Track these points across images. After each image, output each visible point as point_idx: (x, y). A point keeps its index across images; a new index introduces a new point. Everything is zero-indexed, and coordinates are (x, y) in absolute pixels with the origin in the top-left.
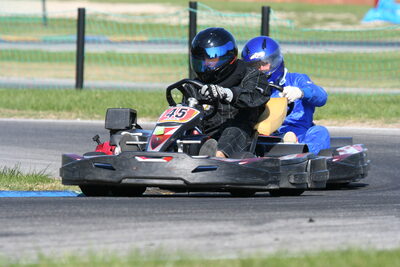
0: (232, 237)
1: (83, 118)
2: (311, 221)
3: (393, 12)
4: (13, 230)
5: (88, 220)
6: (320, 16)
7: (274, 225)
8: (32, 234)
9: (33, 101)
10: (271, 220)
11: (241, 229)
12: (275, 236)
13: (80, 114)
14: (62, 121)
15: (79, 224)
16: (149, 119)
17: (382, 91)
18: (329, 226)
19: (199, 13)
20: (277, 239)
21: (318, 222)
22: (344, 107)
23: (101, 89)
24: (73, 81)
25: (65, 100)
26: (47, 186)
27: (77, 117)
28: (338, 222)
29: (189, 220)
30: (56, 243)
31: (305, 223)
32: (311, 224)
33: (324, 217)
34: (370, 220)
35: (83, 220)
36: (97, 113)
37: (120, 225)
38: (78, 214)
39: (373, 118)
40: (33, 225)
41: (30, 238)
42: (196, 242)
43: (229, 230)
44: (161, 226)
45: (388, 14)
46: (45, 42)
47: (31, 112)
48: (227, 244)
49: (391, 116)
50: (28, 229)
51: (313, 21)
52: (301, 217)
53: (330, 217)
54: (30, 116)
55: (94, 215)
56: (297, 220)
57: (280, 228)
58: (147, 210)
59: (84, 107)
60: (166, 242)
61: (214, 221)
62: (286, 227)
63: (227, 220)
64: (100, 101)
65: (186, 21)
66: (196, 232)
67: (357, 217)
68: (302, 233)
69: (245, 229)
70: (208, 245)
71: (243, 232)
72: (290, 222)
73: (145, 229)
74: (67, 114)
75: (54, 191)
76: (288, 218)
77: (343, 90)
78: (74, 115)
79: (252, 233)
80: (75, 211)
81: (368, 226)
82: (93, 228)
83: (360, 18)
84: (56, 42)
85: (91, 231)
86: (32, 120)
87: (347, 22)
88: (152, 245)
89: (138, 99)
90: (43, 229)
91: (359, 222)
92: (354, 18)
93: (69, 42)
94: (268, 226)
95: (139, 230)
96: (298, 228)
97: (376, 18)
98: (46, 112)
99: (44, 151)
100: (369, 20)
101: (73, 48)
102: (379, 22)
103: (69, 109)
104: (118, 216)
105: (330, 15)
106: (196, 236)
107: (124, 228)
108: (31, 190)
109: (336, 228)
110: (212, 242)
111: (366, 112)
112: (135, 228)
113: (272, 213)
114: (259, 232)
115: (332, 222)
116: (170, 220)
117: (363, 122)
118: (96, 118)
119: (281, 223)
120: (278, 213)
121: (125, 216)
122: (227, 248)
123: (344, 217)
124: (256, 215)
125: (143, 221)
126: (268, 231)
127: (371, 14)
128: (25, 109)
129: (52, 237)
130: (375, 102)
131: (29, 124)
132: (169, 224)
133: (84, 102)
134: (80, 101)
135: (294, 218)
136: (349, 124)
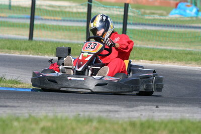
0: (119, 113)
1: (33, 54)
2: (157, 107)
3: (185, 11)
4: (9, 104)
5: (45, 102)
6: (148, 11)
7: (139, 108)
8: (19, 107)
9: (8, 45)
10: (137, 106)
11: (123, 109)
12: (140, 113)
13: (32, 53)
14: (23, 55)
18: (166, 110)
20: (142, 115)
21: (161, 108)
22: (165, 55)
23: (42, 41)
24: (27, 37)
25: (25, 45)
26: (20, 86)
27: (30, 54)
28: (171, 108)
29: (96, 104)
31: (154, 108)
32: (157, 109)
33: (163, 106)
34: (186, 108)
35: (43, 102)
36: (41, 53)
37: (62, 104)
38: (40, 99)
39: (179, 61)
40: (18, 103)
41: (18, 108)
43: (116, 110)
44: (82, 106)
45: (182, 12)
46: (9, 17)
47: (7, 50)
49: (188, 60)
50: (16, 104)
51: (144, 14)
52: (152, 105)
53: (165, 106)
54: (7, 52)
55: (48, 99)
56: (150, 107)
57: (142, 110)
58: (74, 99)
59: (34, 49)
61: (108, 105)
62: (145, 109)
63: (115, 105)
64: (42, 46)
66: (102, 110)
67: (180, 107)
68: (153, 112)
70: (107, 116)
71: (124, 111)
72: (147, 107)
73: (75, 107)
74: (25, 52)
75: (23, 88)
76: (145, 105)
77: (163, 48)
79: (129, 111)
80: (38, 97)
81: (186, 111)
82: (49, 105)
83: (168, 13)
84: (15, 18)
85: (48, 107)
86: (7, 54)
87: (161, 15)
88: (79, 114)
90: (24, 105)
91: (181, 109)
92: (165, 13)
94: (135, 108)
95: (72, 107)
96: (151, 110)
97: (176, 14)
98: (14, 51)
99: (15, 69)
100: (172, 14)
102: (178, 16)
103: (26, 50)
104: (60, 100)
105: (153, 11)
106: (101, 112)
107: (64, 106)
108: (11, 87)
109: (170, 111)
110: (110, 115)
111: (175, 58)
112: (70, 106)
113: (137, 103)
114: (132, 111)
115: (167, 108)
116: (86, 103)
117: (174, 63)
118: (40, 55)
119: (143, 107)
120: (139, 103)
122: (117, 118)
123: (173, 106)
124: (129, 103)
125: (73, 103)
126: (137, 111)
127: (174, 11)
128: (4, 49)
129: (29, 109)
130: (180, 53)
131: (6, 56)
132: (87, 105)
133: (33, 47)
134: (31, 46)
135: (148, 105)
136: (167, 63)
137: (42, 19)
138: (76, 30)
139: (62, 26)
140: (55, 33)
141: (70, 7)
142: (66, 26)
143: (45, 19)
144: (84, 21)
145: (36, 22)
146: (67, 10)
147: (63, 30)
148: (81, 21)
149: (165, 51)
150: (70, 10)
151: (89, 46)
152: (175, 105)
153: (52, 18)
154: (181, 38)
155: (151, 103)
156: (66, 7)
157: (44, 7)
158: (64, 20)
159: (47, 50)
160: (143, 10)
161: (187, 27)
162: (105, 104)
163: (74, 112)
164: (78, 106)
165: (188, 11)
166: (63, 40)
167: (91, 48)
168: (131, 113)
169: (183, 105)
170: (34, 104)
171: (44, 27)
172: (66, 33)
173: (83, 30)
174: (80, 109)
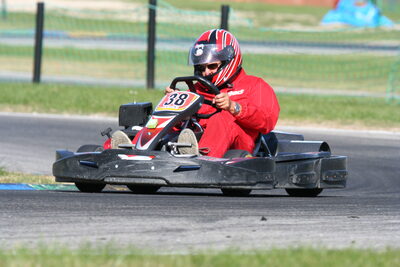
0: (184, 233)
1: (39, 112)
2: (263, 219)
3: (353, 14)
5: (40, 213)
6: (279, 17)
7: (226, 222)
10: (224, 217)
11: (194, 225)
12: (227, 233)
13: (37, 108)
15: (31, 216)
16: (105, 114)
17: (339, 92)
18: (281, 225)
19: (159, 10)
20: (229, 237)
21: (271, 221)
22: (301, 107)
23: (58, 84)
24: (30, 75)
25: (22, 94)
26: (1, 179)
27: (33, 111)
28: (290, 221)
29: (142, 215)
30: (7, 236)
31: (257, 221)
32: (264, 222)
33: (276, 216)
34: (322, 220)
35: (35, 213)
36: (55, 108)
37: (72, 219)
38: (31, 207)
42: (147, 237)
43: (181, 227)
44: (114, 221)
45: (348, 17)
48: (178, 240)
49: (347, 117)
51: (273, 22)
53: (282, 216)
55: (46, 208)
56: (249, 218)
57: (232, 226)
58: (100, 205)
59: (41, 101)
60: (117, 237)
61: (167, 217)
62: (239, 224)
63: (180, 217)
64: (57, 95)
65: (145, 18)
66: (148, 228)
67: (309, 217)
68: (254, 231)
69: (198, 226)
70: (160, 240)
71: (196, 229)
72: (243, 219)
73: (97, 224)
74: (22, 107)
75: (7, 184)
76: (241, 216)
78: (30, 108)
79: (203, 230)
80: (28, 204)
81: (320, 226)
82: (45, 221)
83: (320, 18)
87: (306, 23)
88: (104, 239)
89: (95, 94)
91: (311, 221)
92: (312, 19)
93: (27, 36)
94: (220, 223)
95: (91, 224)
96: (251, 226)
97: (333, 20)
100: (328, 21)
101: (31, 42)
102: (338, 24)
103: (26, 102)
104: (70, 210)
105: (289, 16)
106: (148, 232)
107: (76, 222)
109: (287, 227)
110: (164, 238)
111: (322, 113)
112: (87, 222)
113: (225, 211)
114: (212, 229)
115: (284, 221)
118: (52, 113)
119: (234, 220)
120: (231, 211)
121: (78, 210)
122: (179, 243)
123: (297, 216)
124: (209, 212)
125: (97, 215)
126: (220, 228)
127: (330, 15)
129: (3, 229)
132: (122, 219)
133: (40, 96)
134: (37, 94)
135: (247, 216)
137: (69, 38)
138: (133, 58)
139: (105, 52)
141: (125, 12)
147: (107, 58)
148: (135, 39)
149: (302, 98)
153: (89, 33)
154: (341, 70)
158: (109, 39)
159: (67, 102)
160: (269, 15)
162: (159, 216)
163: (93, 234)
165: (359, 15)
168: (208, 233)
170: (16, 219)
171: (68, 54)
172: (114, 65)
174: (107, 228)
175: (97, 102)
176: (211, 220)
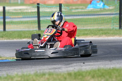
0: (61, 69)
1: (7, 39)
2: (84, 63)
3: (96, 5)
6: (74, 8)
7: (73, 65)
10: (71, 64)
11: (63, 66)
12: (74, 68)
16: (27, 39)
21: (86, 64)
22: (86, 32)
23: (12, 31)
27: (5, 39)
28: (92, 63)
29: (47, 65)
31: (82, 64)
32: (84, 64)
34: (101, 62)
35: (15, 66)
36: (11, 38)
37: (26, 67)
38: (13, 65)
39: (95, 35)
43: (59, 67)
45: (95, 6)
48: (60, 71)
49: (101, 34)
51: (72, 9)
52: (81, 62)
53: (89, 62)
55: (18, 65)
56: (79, 63)
57: (75, 66)
59: (7, 36)
61: (54, 65)
63: (58, 64)
64: (12, 34)
67: (97, 62)
68: (82, 67)
69: (65, 66)
70: (54, 71)
72: (77, 64)
73: (34, 68)
74: (2, 39)
75: (2, 60)
76: (77, 63)
77: (84, 28)
78: (4, 39)
79: (67, 67)
81: (101, 64)
82: (19, 68)
83: (86, 7)
85: (18, 69)
87: (82, 9)
89: (23, 33)
90: (4, 69)
92: (84, 7)
95: (33, 68)
96: (80, 65)
97: (91, 7)
100: (89, 8)
103: (2, 37)
105: (77, 7)
106: (50, 69)
107: (28, 68)
111: (93, 33)
112: (31, 68)
113: (71, 62)
114: (69, 67)
115: (90, 63)
116: (41, 65)
117: (92, 36)
118: (11, 40)
119: (75, 64)
120: (73, 62)
124: (67, 63)
126: (72, 67)
127: (89, 6)
129: (7, 71)
130: (95, 31)
133: (7, 35)
134: (5, 34)
135: (78, 63)
136: (88, 37)
137: (10, 18)
138: (32, 23)
139: (23, 21)
140: (19, 26)
141: (27, 9)
142: (25, 21)
143: (12, 18)
144: (36, 17)
145: (7, 20)
146: (25, 11)
147: (24, 23)
148: (34, 17)
149: (86, 30)
150: (27, 11)
151: (48, 31)
152: (95, 61)
153: (16, 17)
154: (95, 21)
155: (80, 62)
156: (24, 9)
157: (11, 11)
158: (24, 18)
159: (15, 36)
160: (71, 7)
161: (98, 15)
162: (52, 65)
163: (34, 71)
164: (36, 67)
165: (98, 5)
166: (24, 30)
167: (49, 32)
168: (68, 68)
169: (99, 61)
170: (9, 68)
171: (12, 23)
172: (26, 25)
173: (36, 22)
174: (37, 69)
175: (24, 35)
176: (68, 65)
